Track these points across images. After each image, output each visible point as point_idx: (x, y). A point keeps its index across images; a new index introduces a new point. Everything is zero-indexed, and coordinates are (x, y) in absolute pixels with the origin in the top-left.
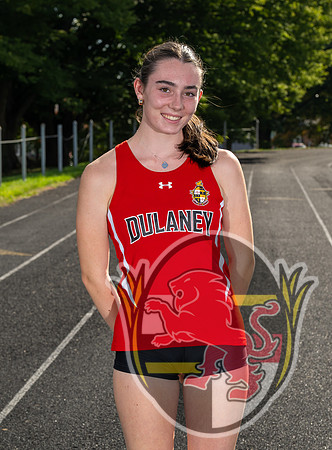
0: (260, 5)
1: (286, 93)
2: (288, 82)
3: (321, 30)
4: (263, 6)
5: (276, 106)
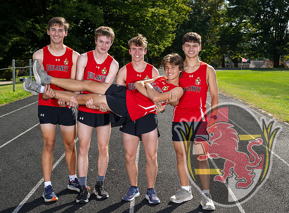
1: (158, 49)
2: (159, 45)
3: (171, 26)
5: (154, 54)
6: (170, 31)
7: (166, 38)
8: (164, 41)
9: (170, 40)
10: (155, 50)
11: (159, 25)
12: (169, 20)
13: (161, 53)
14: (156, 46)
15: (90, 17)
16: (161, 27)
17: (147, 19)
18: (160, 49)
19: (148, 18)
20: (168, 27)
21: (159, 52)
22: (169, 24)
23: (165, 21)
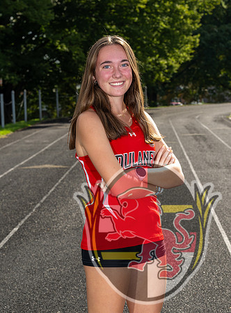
0: (143, 4)
1: (166, 66)
2: (166, 58)
4: (146, 5)
5: (159, 77)
6: (189, 30)
7: (181, 43)
8: (177, 51)
9: (188, 47)
10: (161, 69)
11: (166, 19)
12: (185, 9)
13: (174, 74)
14: (163, 62)
15: (25, 10)
16: (169, 22)
17: (139, 8)
18: (170, 67)
19: (142, 6)
20: (184, 24)
21: (168, 73)
22: (186, 17)
23: (178, 11)
